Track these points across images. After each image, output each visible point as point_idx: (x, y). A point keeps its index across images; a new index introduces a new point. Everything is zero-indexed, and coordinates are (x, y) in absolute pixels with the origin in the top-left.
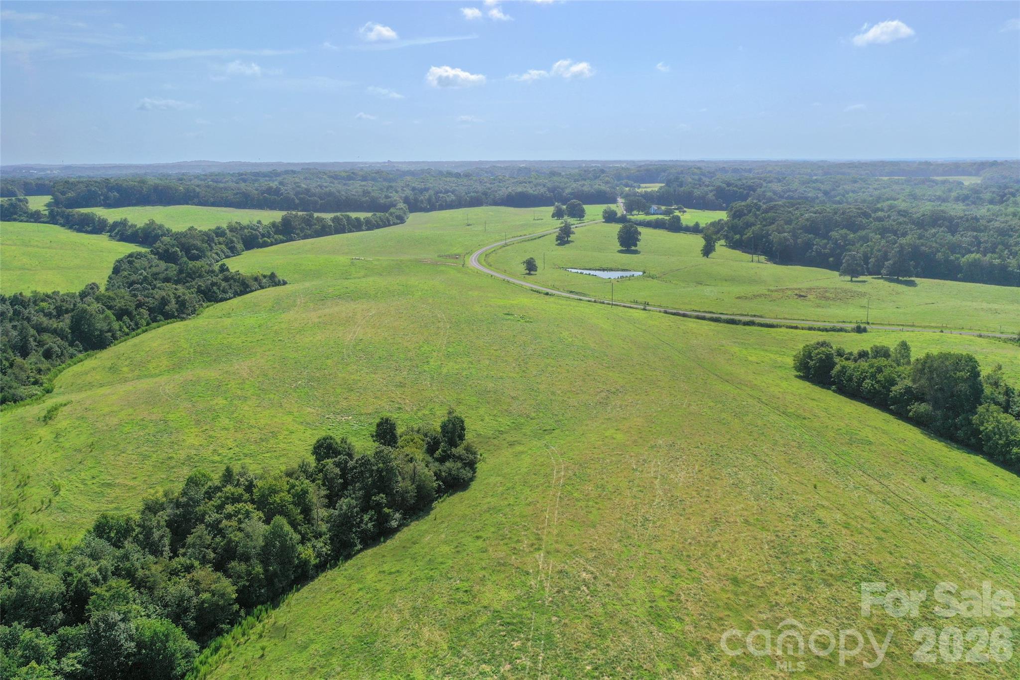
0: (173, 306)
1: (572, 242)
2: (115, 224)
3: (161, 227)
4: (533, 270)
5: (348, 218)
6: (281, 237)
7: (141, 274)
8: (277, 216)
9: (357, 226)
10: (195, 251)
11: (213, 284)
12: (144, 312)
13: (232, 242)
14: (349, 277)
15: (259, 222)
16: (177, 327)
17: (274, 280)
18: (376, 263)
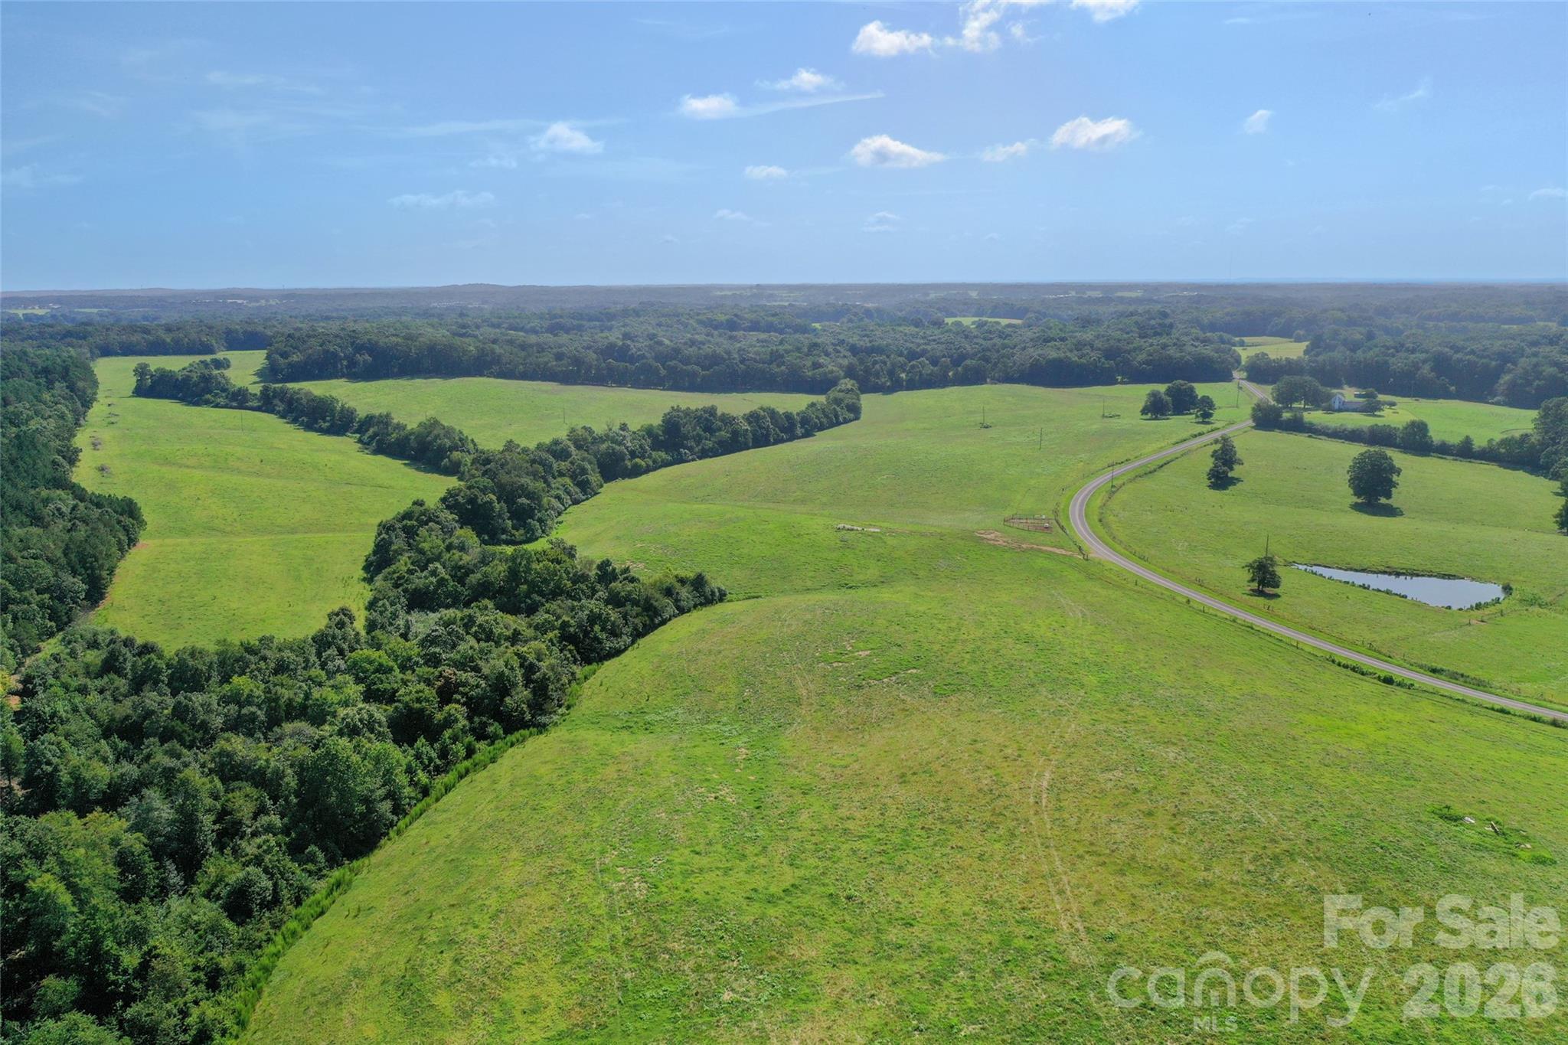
0: (521, 695)
1: (1238, 480)
2: (369, 421)
3: (449, 432)
4: (1269, 585)
6: (663, 455)
9: (787, 429)
10: (523, 500)
11: (594, 618)
12: (457, 710)
13: (584, 471)
15: (624, 427)
16: (532, 752)
17: (701, 592)
18: (891, 541)
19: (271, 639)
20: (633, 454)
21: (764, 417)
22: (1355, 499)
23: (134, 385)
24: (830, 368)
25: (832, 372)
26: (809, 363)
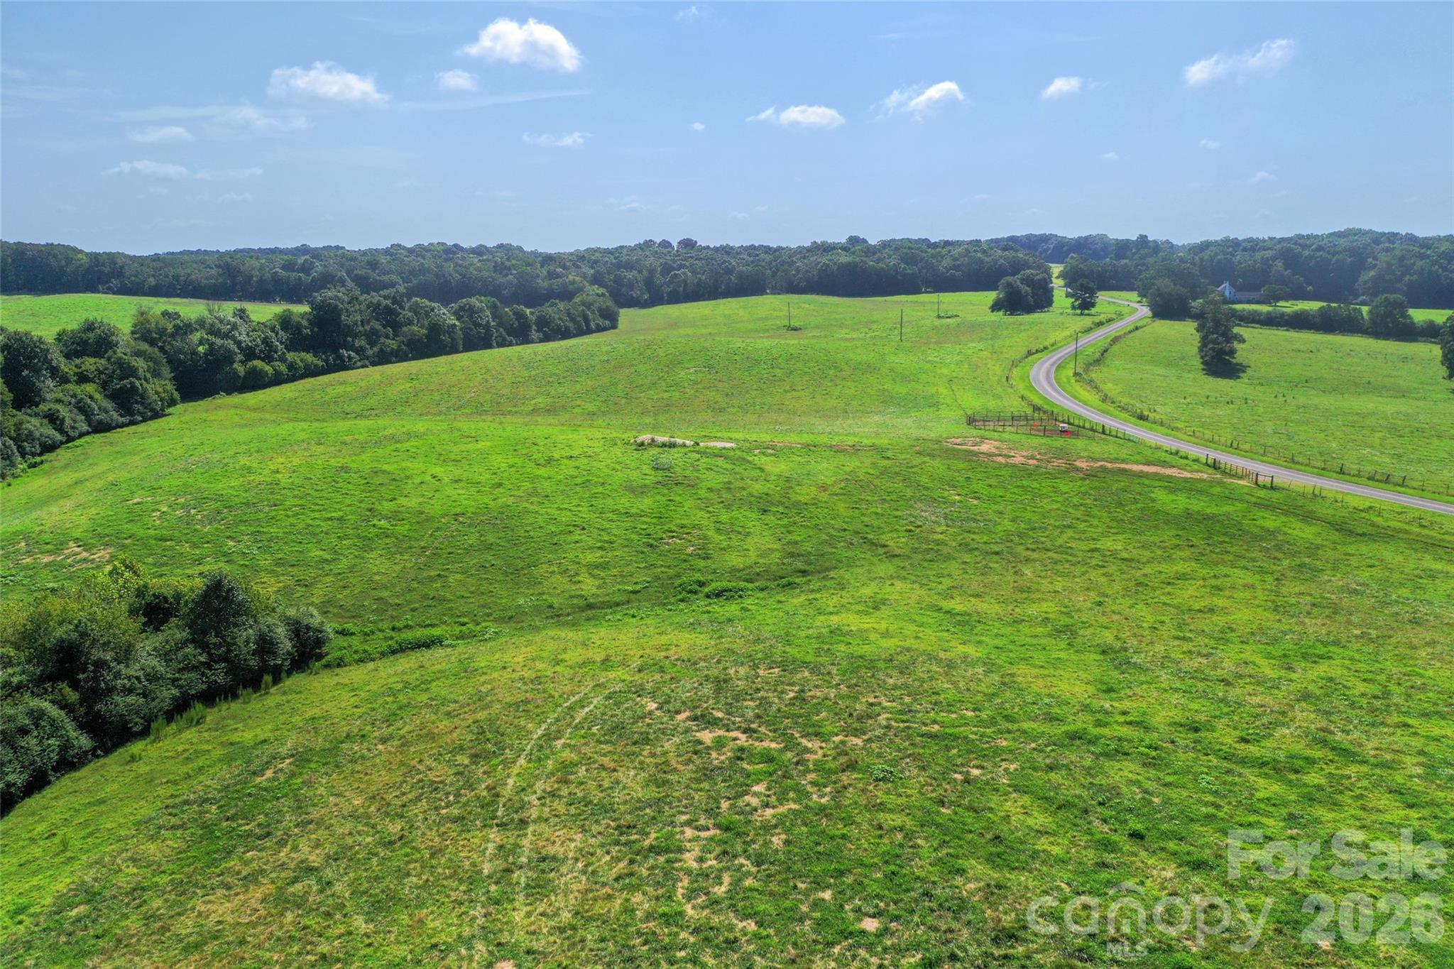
20: (250, 354)
21: (481, 310)
24: (571, 277)
25: (574, 282)
26: (544, 272)
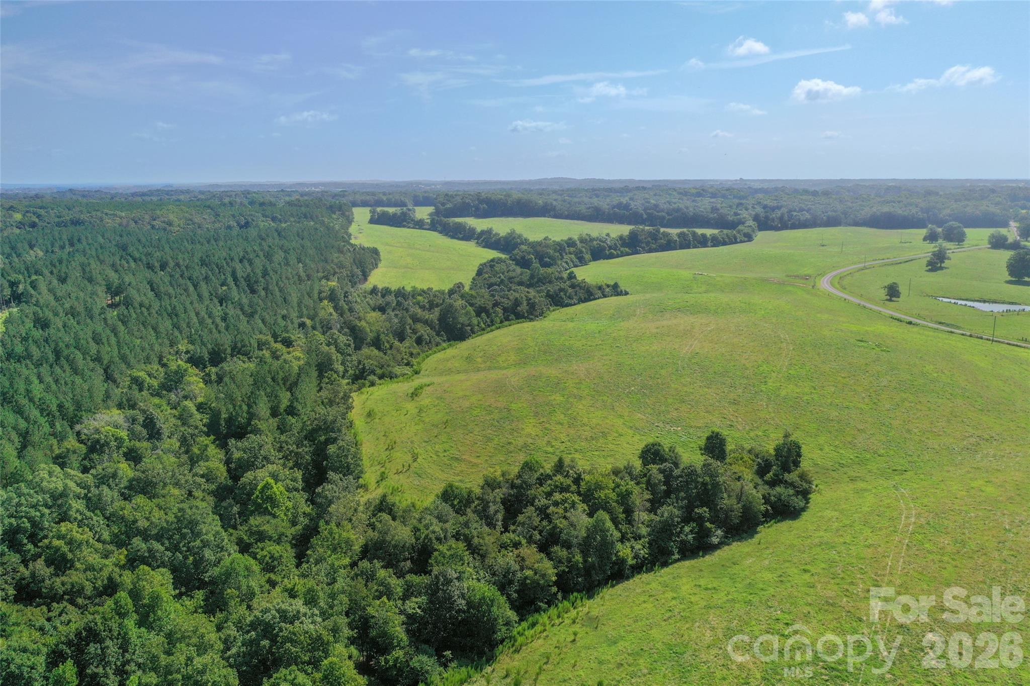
0: (524, 307)
1: (946, 268)
2: (483, 232)
3: (520, 236)
4: (895, 296)
5: (694, 234)
6: (627, 249)
7: (500, 277)
8: (624, 230)
9: (703, 242)
10: (547, 259)
11: (561, 290)
12: (499, 310)
13: (581, 252)
14: (690, 291)
15: (608, 235)
16: (526, 326)
17: (616, 290)
18: (718, 279)
19: (432, 289)
20: (610, 248)
22: (1010, 278)
23: (369, 218)
24: (744, 215)
25: (744, 218)
26: (733, 213)
